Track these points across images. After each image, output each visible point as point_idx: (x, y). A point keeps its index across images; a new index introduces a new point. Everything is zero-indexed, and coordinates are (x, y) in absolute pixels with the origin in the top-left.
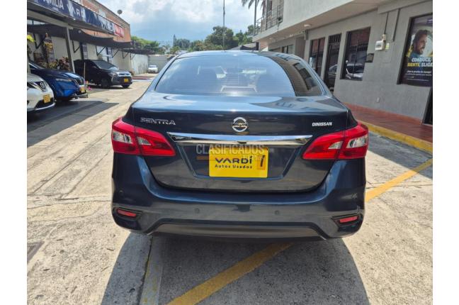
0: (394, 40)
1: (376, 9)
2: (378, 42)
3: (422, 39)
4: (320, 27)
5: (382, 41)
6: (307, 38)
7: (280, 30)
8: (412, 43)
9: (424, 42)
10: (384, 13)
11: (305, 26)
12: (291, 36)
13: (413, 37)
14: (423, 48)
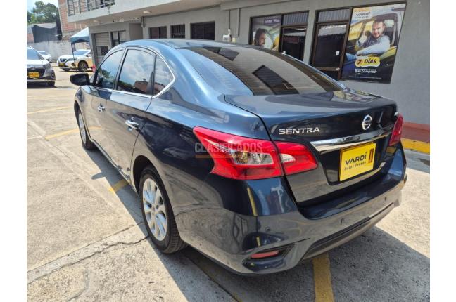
0: (239, 35)
1: (218, 6)
2: (225, 36)
3: (262, 36)
4: (158, 15)
5: (228, 36)
6: (144, 26)
7: (112, 13)
8: (254, 39)
9: (264, 39)
10: (226, 10)
11: (145, 12)
12: (121, 21)
13: (254, 34)
14: (264, 43)
